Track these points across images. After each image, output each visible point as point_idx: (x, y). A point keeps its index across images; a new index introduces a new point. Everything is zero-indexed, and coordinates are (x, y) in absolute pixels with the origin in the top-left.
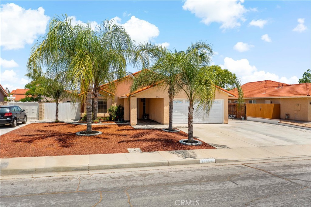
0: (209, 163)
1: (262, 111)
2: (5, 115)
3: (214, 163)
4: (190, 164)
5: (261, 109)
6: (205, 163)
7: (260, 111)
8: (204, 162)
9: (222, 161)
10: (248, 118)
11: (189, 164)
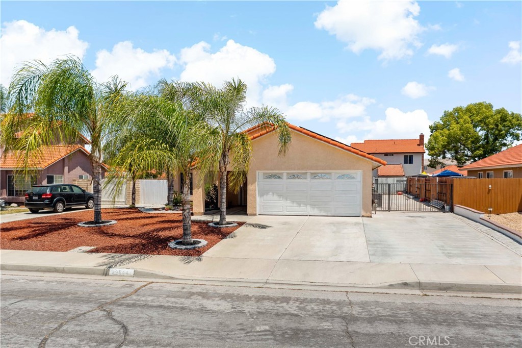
0: (124, 276)
1: (493, 195)
2: (43, 197)
3: (131, 276)
4: (94, 274)
5: (489, 190)
6: (116, 275)
7: (488, 193)
8: (115, 273)
9: (144, 275)
10: (457, 209)
11: (92, 274)
